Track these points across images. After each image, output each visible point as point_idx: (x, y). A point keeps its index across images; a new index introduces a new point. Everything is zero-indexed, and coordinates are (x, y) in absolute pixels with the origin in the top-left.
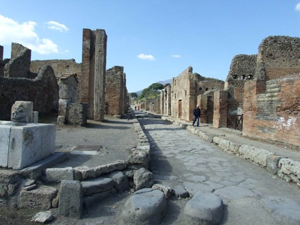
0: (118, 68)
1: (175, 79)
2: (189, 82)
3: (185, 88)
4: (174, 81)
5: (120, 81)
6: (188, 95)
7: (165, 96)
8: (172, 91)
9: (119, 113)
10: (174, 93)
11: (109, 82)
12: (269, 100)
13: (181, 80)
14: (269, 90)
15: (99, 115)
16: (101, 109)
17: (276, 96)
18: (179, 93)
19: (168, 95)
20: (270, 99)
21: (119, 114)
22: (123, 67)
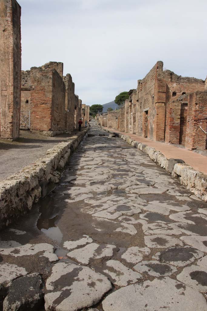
0: (55, 64)
1: (141, 82)
2: (157, 84)
3: (152, 93)
5: (51, 81)
6: (156, 103)
7: (129, 107)
9: (50, 128)
10: (139, 102)
11: (36, 84)
13: (148, 82)
15: (9, 130)
16: (10, 120)
18: (145, 100)
19: (132, 105)
21: (50, 130)
22: (63, 64)
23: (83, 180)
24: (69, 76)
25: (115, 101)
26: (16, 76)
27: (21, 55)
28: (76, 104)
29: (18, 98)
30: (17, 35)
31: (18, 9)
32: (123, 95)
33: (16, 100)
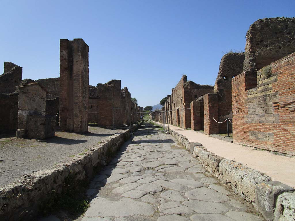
2: (183, 91)
3: (181, 96)
4: (174, 91)
6: (184, 103)
7: (168, 107)
8: (172, 101)
10: (174, 103)
11: (101, 94)
12: (262, 95)
13: (178, 90)
14: (260, 82)
15: (79, 126)
16: (80, 120)
17: (271, 89)
18: (177, 102)
19: (170, 105)
20: (263, 93)
22: (120, 80)
23: (125, 162)
24: (126, 89)
25: (160, 103)
26: (85, 90)
27: (88, 76)
28: (132, 107)
29: (86, 104)
30: (86, 63)
31: (87, 48)
32: (166, 99)
33: (85, 106)
